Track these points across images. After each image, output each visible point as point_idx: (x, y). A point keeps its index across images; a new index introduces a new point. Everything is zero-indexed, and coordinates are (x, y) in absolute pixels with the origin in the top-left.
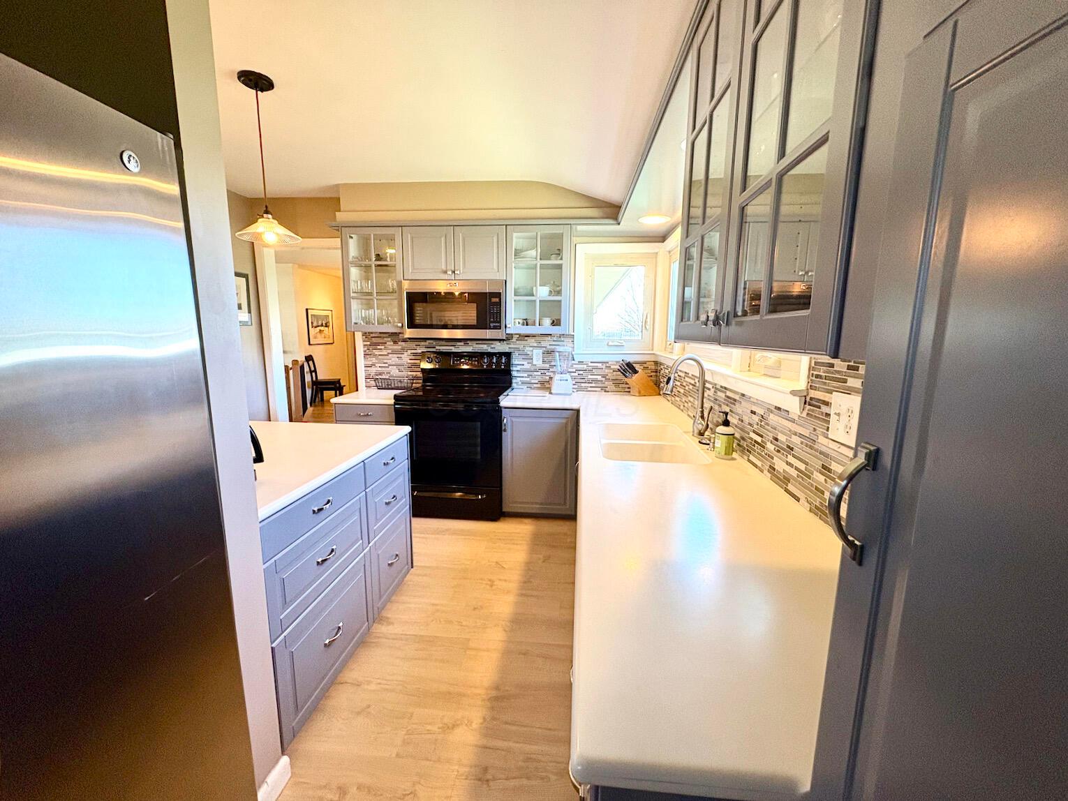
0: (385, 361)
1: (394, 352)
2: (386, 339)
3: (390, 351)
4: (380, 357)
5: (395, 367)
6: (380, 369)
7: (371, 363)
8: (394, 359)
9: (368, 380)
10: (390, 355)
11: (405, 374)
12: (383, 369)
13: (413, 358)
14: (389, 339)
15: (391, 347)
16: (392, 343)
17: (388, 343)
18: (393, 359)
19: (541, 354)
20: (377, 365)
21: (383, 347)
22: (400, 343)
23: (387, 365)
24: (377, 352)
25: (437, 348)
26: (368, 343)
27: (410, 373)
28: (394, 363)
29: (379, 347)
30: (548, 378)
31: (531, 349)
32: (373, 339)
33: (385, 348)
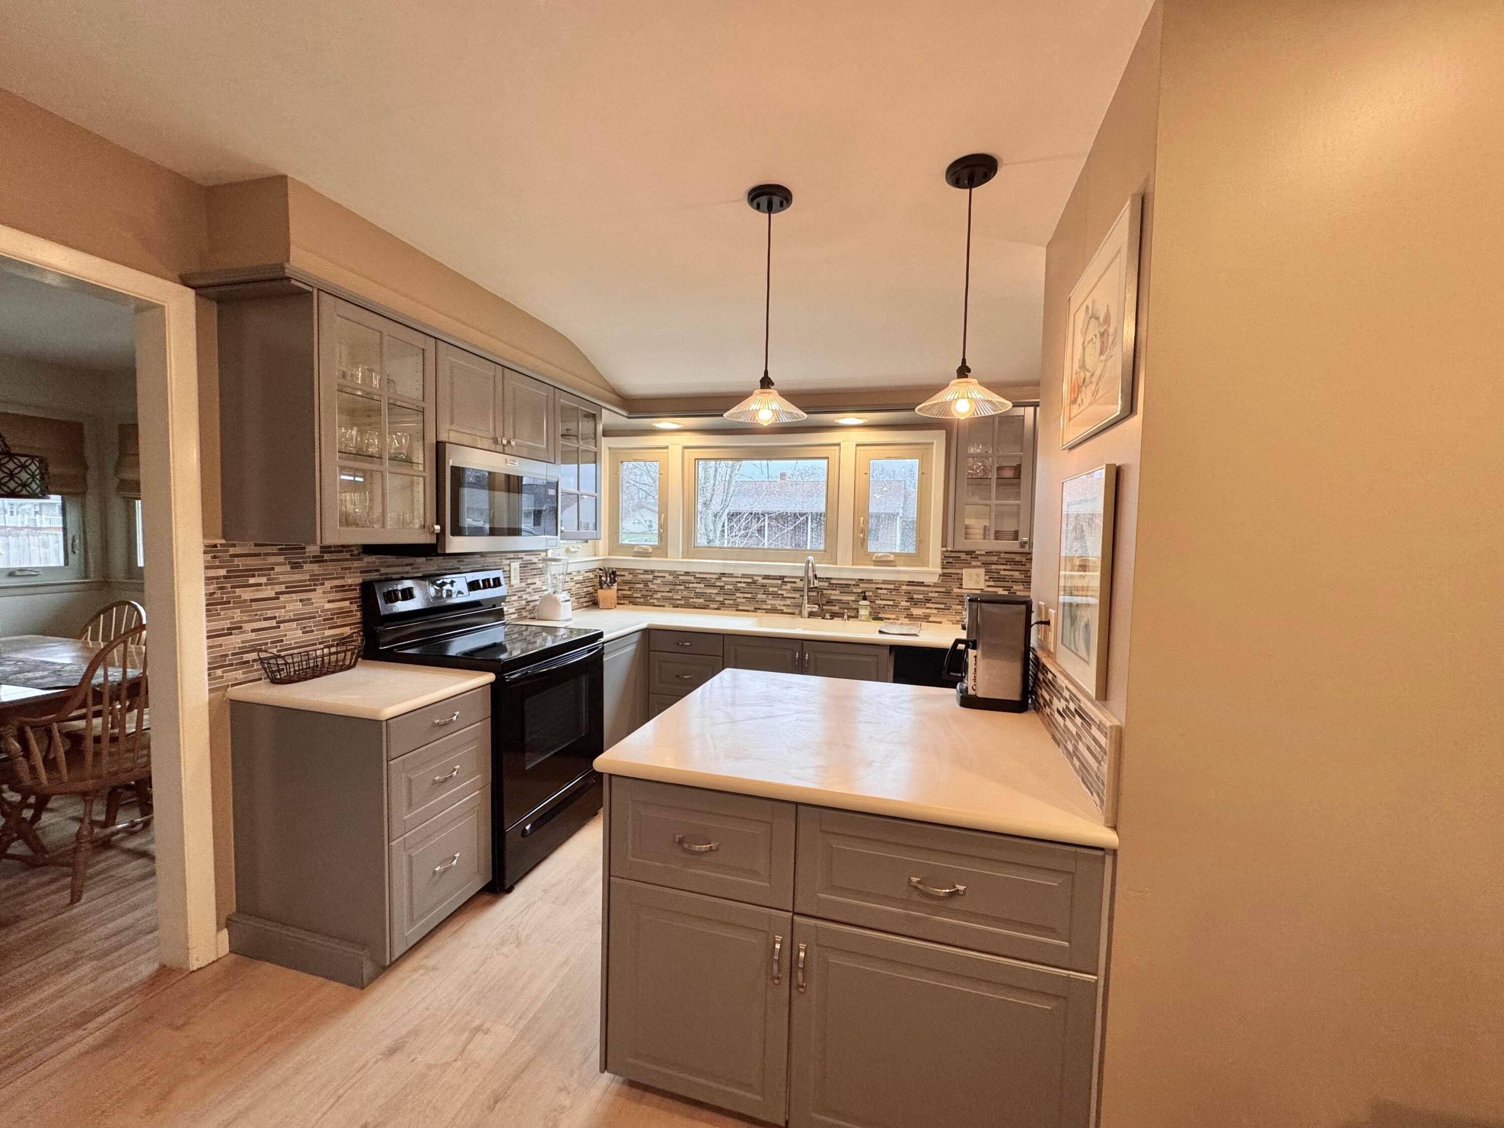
0: (270, 614)
1: (292, 589)
2: (272, 559)
3: (283, 588)
4: (255, 605)
5: (294, 625)
6: (253, 636)
7: (227, 624)
8: (293, 605)
9: (219, 672)
10: (283, 598)
11: (316, 635)
12: (264, 635)
13: (339, 596)
14: (281, 559)
15: (282, 579)
16: (288, 568)
17: (278, 569)
18: (290, 607)
19: (518, 569)
20: (247, 627)
21: (264, 580)
22: (306, 567)
23: (273, 623)
24: (246, 594)
25: (383, 570)
26: (222, 572)
27: (328, 633)
28: (291, 615)
29: (252, 581)
30: (524, 602)
31: (508, 562)
32: (237, 561)
33: (271, 582)
